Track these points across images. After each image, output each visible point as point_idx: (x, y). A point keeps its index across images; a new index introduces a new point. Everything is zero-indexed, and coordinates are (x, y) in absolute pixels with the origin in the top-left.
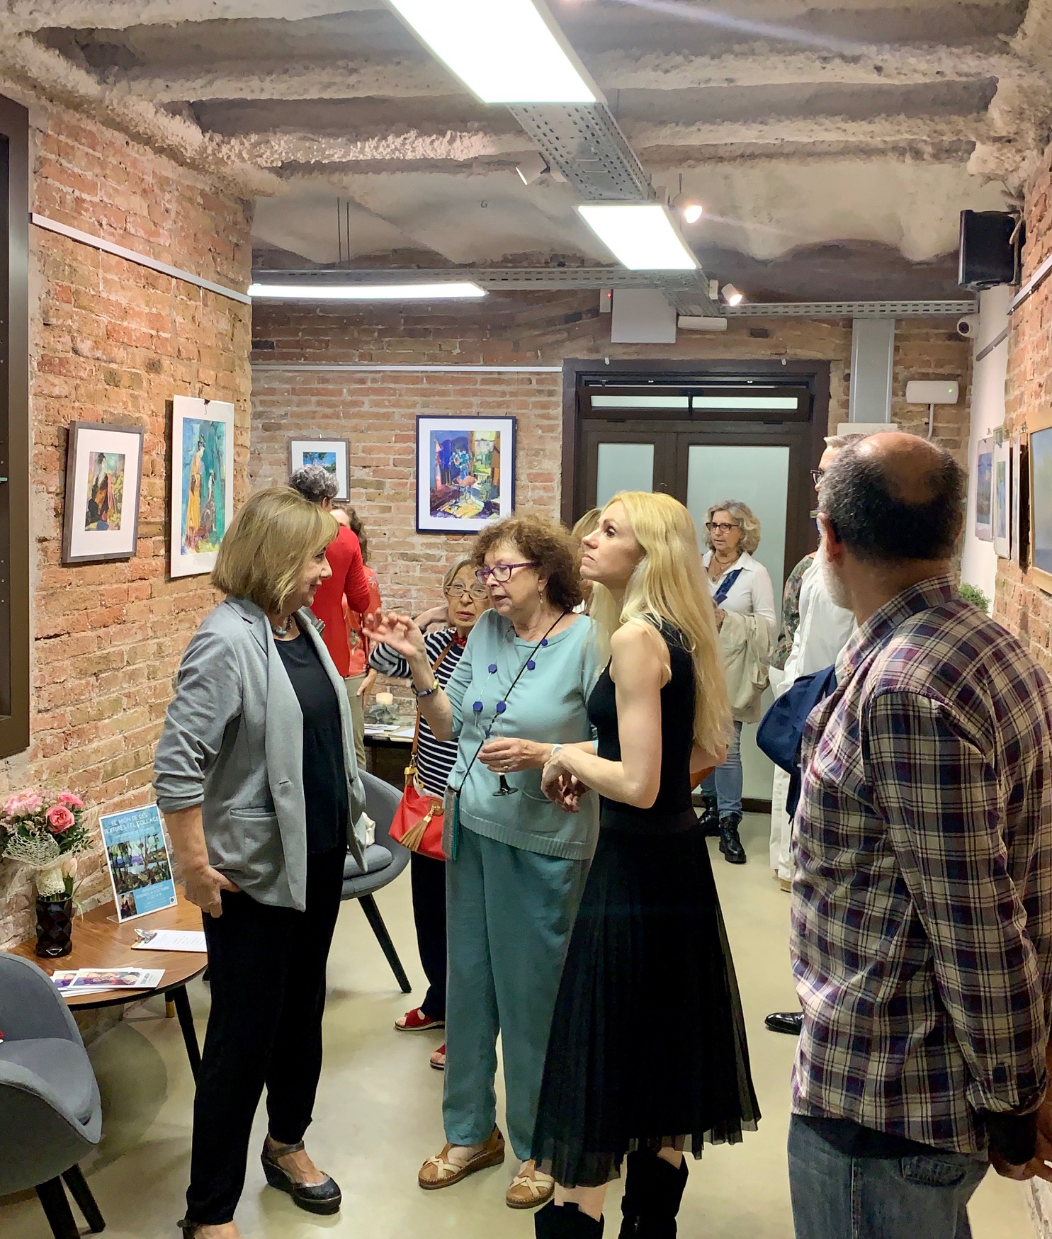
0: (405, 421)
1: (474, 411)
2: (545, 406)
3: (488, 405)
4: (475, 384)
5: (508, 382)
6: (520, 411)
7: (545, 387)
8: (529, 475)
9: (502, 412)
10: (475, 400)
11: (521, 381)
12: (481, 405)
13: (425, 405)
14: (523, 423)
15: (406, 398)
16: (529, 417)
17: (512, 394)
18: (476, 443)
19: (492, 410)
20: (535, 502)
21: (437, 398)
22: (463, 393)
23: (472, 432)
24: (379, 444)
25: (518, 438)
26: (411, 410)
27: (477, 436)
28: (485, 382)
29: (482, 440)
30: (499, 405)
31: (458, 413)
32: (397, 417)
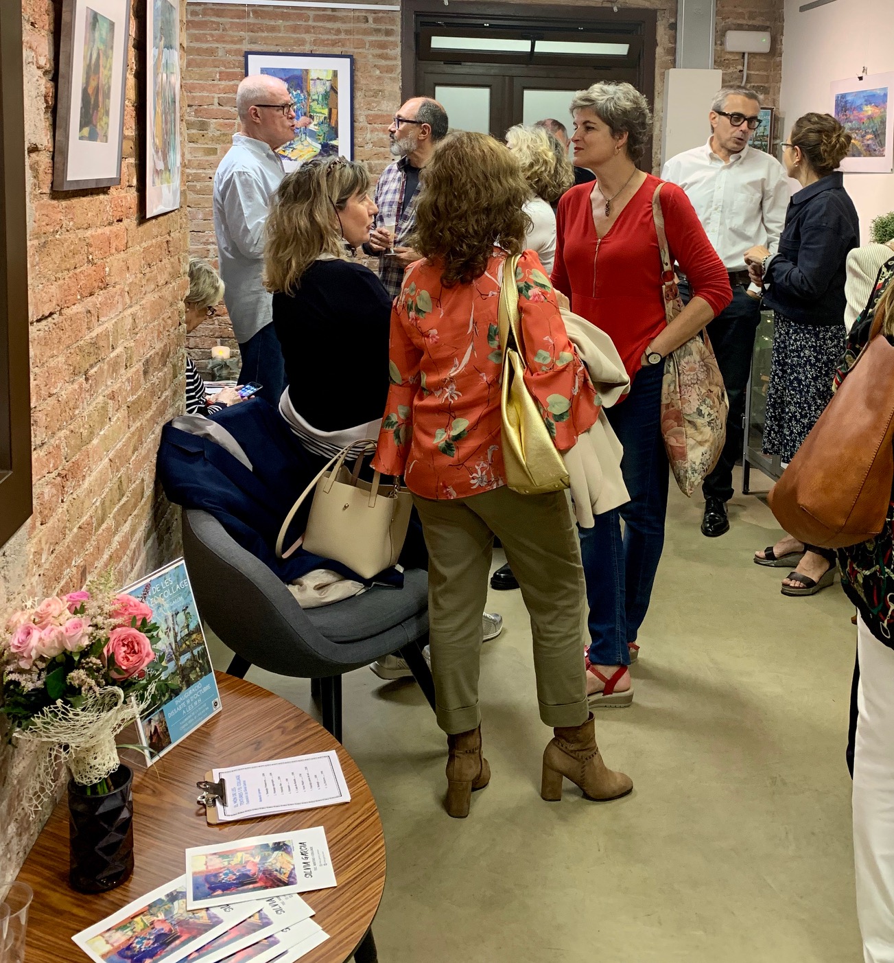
0: (230, 58)
1: (307, 49)
2: (383, 46)
3: (323, 43)
4: (307, 20)
5: (343, 20)
6: (356, 50)
7: (383, 27)
8: (367, 116)
9: (337, 51)
10: (308, 37)
11: (357, 19)
12: (315, 42)
13: (252, 42)
14: (360, 62)
15: (230, 33)
16: (365, 57)
17: (348, 32)
18: (312, 82)
19: (326, 48)
20: (374, 144)
21: (265, 34)
22: (295, 29)
23: (307, 71)
24: (201, 82)
25: (356, 78)
26: (238, 46)
27: (313, 75)
28: (318, 18)
29: (318, 79)
30: (334, 43)
31: (289, 50)
32: (220, 53)
